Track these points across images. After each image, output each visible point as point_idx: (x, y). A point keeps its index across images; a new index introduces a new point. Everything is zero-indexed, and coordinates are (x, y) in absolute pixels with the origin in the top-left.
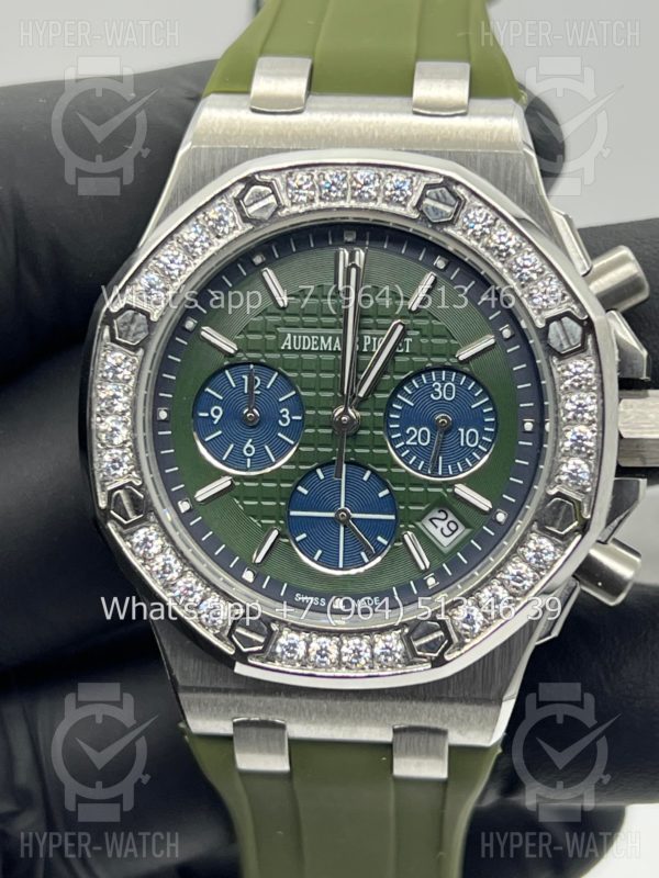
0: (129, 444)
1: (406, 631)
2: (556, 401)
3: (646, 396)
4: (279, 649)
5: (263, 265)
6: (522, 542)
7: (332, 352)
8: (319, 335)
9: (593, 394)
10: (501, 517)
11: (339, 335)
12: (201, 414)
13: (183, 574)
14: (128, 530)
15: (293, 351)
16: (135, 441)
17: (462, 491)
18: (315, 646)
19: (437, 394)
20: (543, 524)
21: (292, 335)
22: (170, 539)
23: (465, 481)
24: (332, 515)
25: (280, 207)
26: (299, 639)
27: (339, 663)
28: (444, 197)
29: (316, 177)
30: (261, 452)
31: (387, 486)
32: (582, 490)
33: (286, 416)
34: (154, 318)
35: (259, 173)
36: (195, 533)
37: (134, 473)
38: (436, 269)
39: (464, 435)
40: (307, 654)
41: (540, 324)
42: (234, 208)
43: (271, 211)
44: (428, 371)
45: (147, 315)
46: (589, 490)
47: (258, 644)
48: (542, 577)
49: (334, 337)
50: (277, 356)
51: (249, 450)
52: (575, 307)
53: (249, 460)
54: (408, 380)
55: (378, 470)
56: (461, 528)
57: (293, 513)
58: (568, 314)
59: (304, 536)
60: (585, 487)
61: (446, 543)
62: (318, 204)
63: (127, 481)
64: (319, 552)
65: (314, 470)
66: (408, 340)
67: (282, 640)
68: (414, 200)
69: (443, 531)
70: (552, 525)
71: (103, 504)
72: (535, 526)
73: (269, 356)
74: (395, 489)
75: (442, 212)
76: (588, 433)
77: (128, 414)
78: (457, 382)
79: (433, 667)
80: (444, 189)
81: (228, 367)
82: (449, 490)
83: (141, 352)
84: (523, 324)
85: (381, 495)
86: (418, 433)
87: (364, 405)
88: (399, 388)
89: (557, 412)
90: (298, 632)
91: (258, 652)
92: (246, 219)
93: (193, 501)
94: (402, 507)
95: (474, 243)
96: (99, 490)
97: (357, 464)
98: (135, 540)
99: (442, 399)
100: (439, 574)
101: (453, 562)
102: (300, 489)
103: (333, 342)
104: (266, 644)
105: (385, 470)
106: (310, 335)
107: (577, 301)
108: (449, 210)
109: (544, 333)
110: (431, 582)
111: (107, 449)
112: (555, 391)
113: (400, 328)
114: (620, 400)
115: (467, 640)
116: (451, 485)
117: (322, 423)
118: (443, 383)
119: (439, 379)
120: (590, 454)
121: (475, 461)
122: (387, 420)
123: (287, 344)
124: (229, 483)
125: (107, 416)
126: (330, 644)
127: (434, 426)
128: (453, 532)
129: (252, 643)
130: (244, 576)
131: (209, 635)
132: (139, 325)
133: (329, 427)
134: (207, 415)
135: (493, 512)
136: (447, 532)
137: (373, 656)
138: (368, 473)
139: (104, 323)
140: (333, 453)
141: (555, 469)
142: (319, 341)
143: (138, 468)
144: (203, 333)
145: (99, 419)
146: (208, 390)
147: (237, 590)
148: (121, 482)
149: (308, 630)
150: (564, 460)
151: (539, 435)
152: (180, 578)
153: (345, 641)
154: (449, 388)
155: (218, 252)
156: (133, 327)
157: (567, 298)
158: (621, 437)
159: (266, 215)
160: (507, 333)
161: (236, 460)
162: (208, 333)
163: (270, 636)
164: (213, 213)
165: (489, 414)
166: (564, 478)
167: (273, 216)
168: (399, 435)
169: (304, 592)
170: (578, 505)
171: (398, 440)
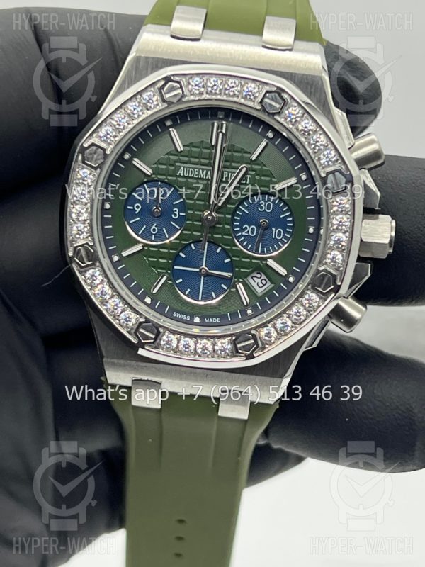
0: (88, 221)
1: (234, 338)
2: (328, 218)
3: (377, 218)
4: (162, 343)
5: (171, 126)
6: (302, 295)
7: (206, 179)
8: (199, 169)
9: (348, 216)
10: (291, 279)
11: (210, 170)
12: (129, 207)
13: (112, 297)
14: (84, 270)
15: (184, 177)
16: (91, 220)
17: (271, 263)
18: (182, 342)
19: (262, 208)
20: (314, 286)
21: (184, 167)
22: (106, 276)
23: (274, 258)
24: (198, 270)
25: (183, 96)
26: (174, 338)
27: (195, 352)
28: (276, 99)
29: (205, 81)
30: (161, 231)
31: (230, 257)
32: (337, 269)
33: (177, 213)
34: (108, 152)
35: (173, 75)
36: (120, 274)
37: (89, 238)
38: (267, 138)
39: (275, 231)
40: (178, 346)
41: (323, 175)
42: (157, 94)
43: (179, 97)
45: (104, 150)
46: (341, 269)
47: (152, 339)
48: (311, 315)
49: (207, 171)
50: (174, 178)
51: (154, 230)
52: (343, 167)
53: (153, 236)
54: (246, 199)
55: (226, 247)
56: (269, 283)
57: (175, 267)
58: (338, 171)
59: (181, 280)
60: (339, 267)
61: (260, 291)
62: (205, 96)
63: (85, 242)
64: (189, 290)
65: (190, 244)
66: (249, 176)
67: (165, 338)
68: (259, 99)
69: (259, 284)
70: (319, 287)
71: (70, 254)
72: (310, 287)
73: (170, 178)
74: (234, 259)
75: (274, 106)
76: (343, 238)
77: (89, 204)
78: (274, 202)
79: (247, 359)
80: (276, 94)
81: (146, 182)
82: (264, 262)
83: (99, 170)
84: (313, 173)
85: (226, 261)
86: (249, 229)
87: (220, 211)
88: (241, 202)
89: (328, 224)
90: (174, 334)
91: (150, 343)
92: (164, 101)
93: (120, 256)
94: (237, 269)
95: (291, 126)
96: (69, 246)
97: (214, 243)
98: (87, 275)
99: (265, 210)
100: (254, 308)
101: (263, 303)
102: (181, 254)
103: (207, 174)
104: (155, 339)
105: (229, 248)
106: (194, 169)
107: (344, 163)
108: (278, 106)
109: (325, 180)
110: (249, 312)
111: (76, 223)
112: (328, 213)
113: (245, 169)
114: (363, 220)
115: (267, 346)
116: (266, 259)
117: (196, 219)
118: (266, 202)
119: (264, 199)
120: (344, 250)
121: (280, 247)
122: (233, 220)
123: (181, 172)
124: (142, 248)
125: (76, 204)
126: (191, 342)
127: (259, 226)
128: (264, 285)
129: (147, 338)
130: (146, 300)
131: (124, 332)
132: (98, 155)
133: (200, 221)
134: (132, 208)
135: (287, 276)
136: (261, 285)
137: (214, 350)
138: (220, 249)
139: (79, 153)
140: (201, 236)
141: (324, 256)
142: (199, 172)
143: (92, 235)
144: (134, 162)
145: (72, 206)
147: (141, 307)
148: (82, 242)
149: (180, 333)
150: (329, 251)
151: (317, 235)
152: (110, 298)
153: (199, 341)
154: (269, 205)
155: (147, 118)
156: (95, 156)
157: (339, 161)
158: (361, 240)
159: (175, 100)
160: (304, 177)
161: (146, 235)
162: (136, 162)
163: (158, 334)
164: (145, 96)
165: (290, 222)
166: (328, 261)
167: (179, 100)
168: (238, 229)
169: (179, 312)
170: (334, 277)
171: (238, 232)
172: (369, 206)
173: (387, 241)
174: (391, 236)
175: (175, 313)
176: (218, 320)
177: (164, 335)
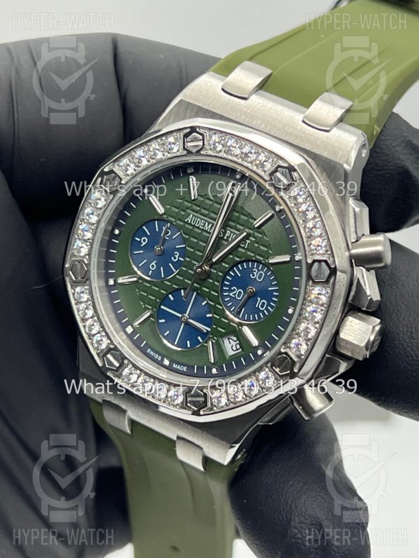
0: (90, 241)
1: (187, 391)
2: (303, 304)
5: (191, 174)
6: (260, 369)
8: (206, 221)
9: (323, 308)
10: (260, 352)
12: (137, 239)
13: (92, 317)
14: (74, 285)
15: (190, 224)
17: (246, 330)
19: (254, 275)
20: (273, 363)
21: (193, 216)
22: (92, 297)
23: (250, 326)
24: (180, 316)
25: (203, 149)
26: (135, 373)
28: (286, 175)
29: (227, 139)
30: (158, 269)
31: (212, 313)
32: (299, 356)
33: (177, 256)
34: (124, 181)
35: (199, 127)
36: (112, 298)
37: (87, 257)
38: (275, 210)
39: (260, 301)
41: (309, 261)
42: (181, 140)
43: (198, 148)
44: (253, 261)
45: (121, 179)
46: (302, 357)
47: (115, 366)
48: (263, 392)
50: (182, 224)
51: (153, 266)
52: (331, 259)
53: (151, 272)
54: (241, 262)
55: (211, 303)
57: (162, 307)
58: (326, 261)
59: (164, 321)
60: (301, 355)
61: (230, 353)
62: (222, 154)
63: (82, 259)
64: (167, 333)
65: (180, 289)
66: (248, 241)
68: (270, 171)
69: (230, 347)
70: (277, 368)
71: (67, 266)
72: (269, 365)
73: (179, 222)
74: (215, 316)
75: (282, 182)
77: (95, 226)
78: (266, 273)
79: (192, 414)
80: (287, 171)
81: (158, 220)
82: (240, 327)
83: (111, 197)
85: (208, 316)
86: (237, 291)
87: (214, 266)
88: (236, 264)
90: (136, 369)
91: (114, 370)
92: (184, 148)
93: (115, 281)
94: (215, 326)
95: (292, 205)
96: (68, 258)
97: (201, 295)
98: (77, 290)
99: (255, 279)
100: (220, 369)
101: (229, 366)
102: (170, 296)
103: (210, 228)
104: (119, 368)
105: (213, 304)
106: (201, 219)
107: (333, 256)
108: (286, 183)
109: (310, 266)
110: (214, 371)
111: (80, 239)
112: (304, 298)
113: (245, 234)
115: (215, 408)
116: (242, 325)
117: (191, 267)
118: (259, 271)
119: (257, 267)
120: (310, 339)
121: (260, 318)
122: (224, 279)
123: (189, 220)
124: (136, 279)
125: (85, 223)
127: (246, 291)
128: (237, 350)
129: (111, 364)
130: (127, 329)
131: (94, 353)
132: (115, 183)
134: (139, 240)
135: (257, 348)
136: (235, 349)
137: (167, 396)
138: (205, 302)
139: (99, 175)
141: (290, 339)
142: (205, 224)
143: (90, 254)
145: (80, 223)
146: (144, 227)
148: (79, 258)
149: (141, 370)
150: (296, 336)
154: (261, 274)
155: (166, 159)
156: (112, 183)
157: (329, 252)
159: (194, 150)
160: (297, 258)
161: (144, 269)
162: (153, 198)
163: (122, 365)
164: (170, 138)
165: (276, 296)
166: (293, 346)
167: (198, 152)
168: (227, 288)
169: (152, 350)
170: (294, 363)
171: (226, 291)
172: (356, 304)
173: (363, 344)
174: (369, 340)
175: (149, 349)
176: (185, 369)
177: (126, 367)
